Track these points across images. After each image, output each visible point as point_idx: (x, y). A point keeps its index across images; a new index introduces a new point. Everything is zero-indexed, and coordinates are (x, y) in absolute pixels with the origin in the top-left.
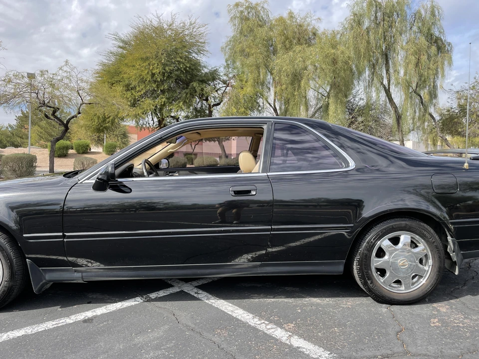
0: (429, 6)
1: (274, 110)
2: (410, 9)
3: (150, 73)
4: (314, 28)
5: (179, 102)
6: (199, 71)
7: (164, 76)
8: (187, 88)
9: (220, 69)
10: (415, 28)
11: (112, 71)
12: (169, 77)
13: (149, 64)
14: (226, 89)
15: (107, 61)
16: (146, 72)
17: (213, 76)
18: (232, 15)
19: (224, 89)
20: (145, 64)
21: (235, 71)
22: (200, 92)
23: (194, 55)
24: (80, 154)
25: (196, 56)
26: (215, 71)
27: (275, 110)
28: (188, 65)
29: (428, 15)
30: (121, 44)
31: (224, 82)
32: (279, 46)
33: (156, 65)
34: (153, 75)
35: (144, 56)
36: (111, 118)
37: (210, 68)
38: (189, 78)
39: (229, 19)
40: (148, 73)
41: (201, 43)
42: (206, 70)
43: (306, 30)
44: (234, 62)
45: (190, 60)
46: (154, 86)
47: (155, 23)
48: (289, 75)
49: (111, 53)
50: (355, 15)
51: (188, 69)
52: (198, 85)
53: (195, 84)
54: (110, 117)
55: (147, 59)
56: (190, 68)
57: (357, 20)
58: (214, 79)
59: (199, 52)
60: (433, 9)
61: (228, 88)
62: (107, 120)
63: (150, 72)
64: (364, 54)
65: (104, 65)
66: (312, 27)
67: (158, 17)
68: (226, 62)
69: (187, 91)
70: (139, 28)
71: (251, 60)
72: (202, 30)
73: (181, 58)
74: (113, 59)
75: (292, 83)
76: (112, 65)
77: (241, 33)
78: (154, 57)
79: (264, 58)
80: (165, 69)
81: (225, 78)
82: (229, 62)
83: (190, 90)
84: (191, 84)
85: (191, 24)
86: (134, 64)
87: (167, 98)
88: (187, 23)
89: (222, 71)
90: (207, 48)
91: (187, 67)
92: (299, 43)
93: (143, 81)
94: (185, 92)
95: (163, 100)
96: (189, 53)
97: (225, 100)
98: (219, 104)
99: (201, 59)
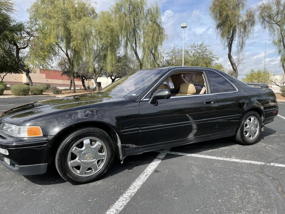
0: (155, 7)
1: (66, 55)
2: (146, 6)
4: (93, 7)
6: (9, 23)
9: (25, 24)
10: (148, 18)
14: (30, 38)
17: (20, 28)
19: (29, 38)
21: (37, 26)
22: (11, 38)
23: (4, 11)
25: (5, 12)
26: (21, 24)
27: (67, 55)
29: (155, 11)
31: (28, 33)
32: (72, 15)
37: (17, 22)
41: (10, 3)
42: (14, 23)
43: (87, 8)
44: (36, 20)
45: (2, 15)
48: (82, 35)
50: (117, 4)
52: (9, 34)
53: (7, 32)
56: (2, 20)
57: (118, 8)
58: (21, 30)
59: (8, 10)
60: (157, 9)
61: (32, 37)
64: (124, 28)
66: (91, 7)
68: (30, 19)
71: (53, 21)
75: (84, 40)
79: (63, 21)
81: (29, 30)
82: (32, 20)
84: (4, 32)
89: (26, 25)
90: (14, 8)
92: (85, 15)
97: (30, 45)
98: (24, 48)
99: (9, 15)
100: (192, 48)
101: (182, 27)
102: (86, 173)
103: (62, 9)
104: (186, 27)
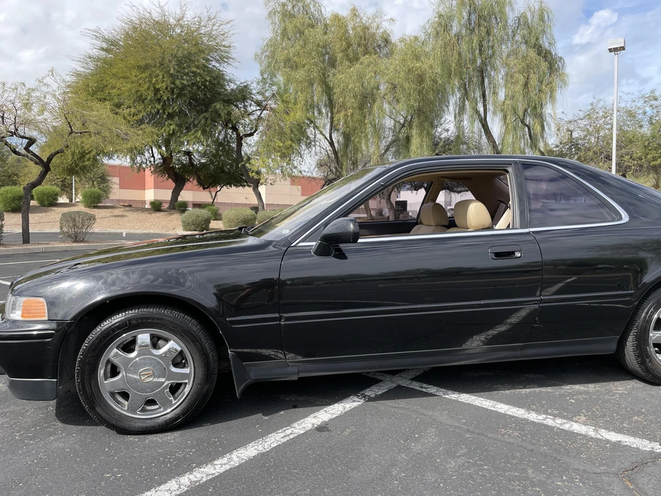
0: (537, 8)
1: (330, 143)
2: (513, 10)
3: (152, 89)
4: (385, 31)
5: (196, 131)
6: (223, 86)
7: (172, 92)
8: (206, 111)
9: (252, 85)
10: (518, 38)
11: (93, 85)
12: (179, 95)
13: (150, 75)
14: (261, 114)
15: (82, 70)
16: (146, 86)
17: (243, 94)
18: (270, 9)
19: (259, 113)
20: (143, 75)
21: (275, 88)
22: (226, 116)
23: (214, 63)
24: (44, 206)
25: (217, 65)
26: (246, 86)
27: (332, 144)
28: (208, 79)
29: (536, 19)
30: (105, 45)
31: (258, 103)
32: (339, 56)
33: (161, 77)
34: (157, 91)
35: (143, 63)
36: (92, 154)
37: (238, 83)
38: (209, 96)
39: (266, 14)
40: (148, 88)
41: (224, 46)
42: (233, 86)
43: (374, 34)
44: (273, 75)
45: (210, 71)
46: (159, 107)
47: (156, 16)
48: (357, 96)
49: (90, 58)
50: (440, 16)
51: (208, 83)
52: (222, 107)
53: (218, 106)
54: (90, 152)
55: (147, 67)
56: (210, 82)
57: (443, 24)
58: (244, 99)
59: (222, 59)
60: (543, 13)
61: (265, 112)
62: (88, 156)
63: (152, 86)
64: (455, 69)
65: (78, 75)
66: (381, 30)
67: (161, 7)
68: (262, 75)
69: (207, 115)
70: (131, 21)
71: (300, 74)
72: (226, 28)
73: (198, 68)
74: (91, 66)
75: (361, 107)
76: (92, 75)
77: (284, 33)
78: (158, 65)
79: (319, 71)
80: (174, 83)
81: (260, 98)
82: (265, 76)
83: (211, 114)
84: (213, 105)
85: (210, 19)
86: (128, 74)
87: (177, 125)
88: (205, 16)
89: (255, 88)
90: (233, 55)
91: (206, 81)
92: (366, 52)
93: (141, 99)
94: (204, 117)
95: (172, 127)
96: (208, 60)
97: (261, 128)
98: (251, 135)
99: (224, 70)
100: (645, 102)
101: (610, 50)
102: (143, 410)
103: (318, 45)
104: (623, 48)
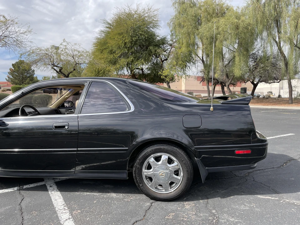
3: (124, 42)
4: (227, 5)
5: (141, 60)
6: (154, 39)
7: (132, 44)
8: (146, 51)
9: (167, 37)
11: (103, 42)
12: (135, 44)
13: (123, 37)
14: (171, 50)
15: (99, 37)
16: (121, 42)
17: (163, 41)
18: (174, 2)
20: (120, 37)
22: (154, 52)
23: (151, 29)
26: (164, 38)
27: (203, 61)
28: (146, 36)
30: (108, 26)
31: (171, 45)
32: (204, 20)
33: (127, 37)
34: (125, 43)
35: (120, 32)
36: (102, 71)
37: (161, 37)
38: (147, 44)
40: (122, 42)
41: (155, 21)
42: (158, 38)
43: (222, 7)
44: (176, 32)
45: (149, 32)
46: (126, 50)
47: (127, 11)
49: (102, 31)
51: (146, 38)
52: (153, 48)
53: (151, 48)
54: (101, 70)
55: (122, 33)
56: (148, 37)
58: (163, 44)
59: (154, 26)
61: (173, 49)
62: (100, 72)
63: (123, 42)
65: (98, 39)
67: (129, 7)
68: (171, 32)
69: (146, 52)
70: (117, 15)
72: (155, 13)
73: (142, 31)
74: (103, 35)
76: (103, 38)
77: (179, 12)
78: (126, 32)
79: (193, 28)
80: (132, 40)
81: (171, 42)
82: (173, 32)
83: (148, 52)
84: (149, 48)
85: (149, 10)
86: (114, 37)
87: (134, 58)
88: (146, 9)
89: (169, 38)
90: (160, 24)
91: (146, 37)
93: (119, 47)
94: (145, 53)
95: (131, 58)
96: (148, 28)
97: (171, 56)
98: (166, 60)
99: (155, 31)
103: (193, 16)
